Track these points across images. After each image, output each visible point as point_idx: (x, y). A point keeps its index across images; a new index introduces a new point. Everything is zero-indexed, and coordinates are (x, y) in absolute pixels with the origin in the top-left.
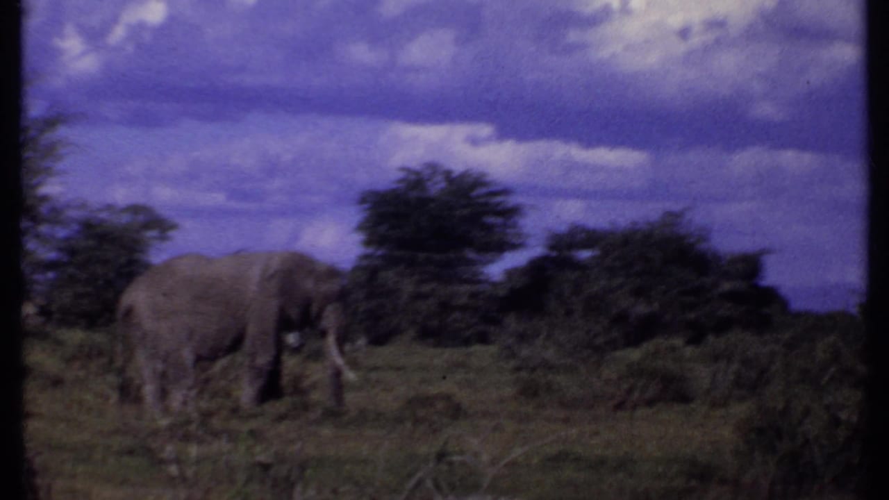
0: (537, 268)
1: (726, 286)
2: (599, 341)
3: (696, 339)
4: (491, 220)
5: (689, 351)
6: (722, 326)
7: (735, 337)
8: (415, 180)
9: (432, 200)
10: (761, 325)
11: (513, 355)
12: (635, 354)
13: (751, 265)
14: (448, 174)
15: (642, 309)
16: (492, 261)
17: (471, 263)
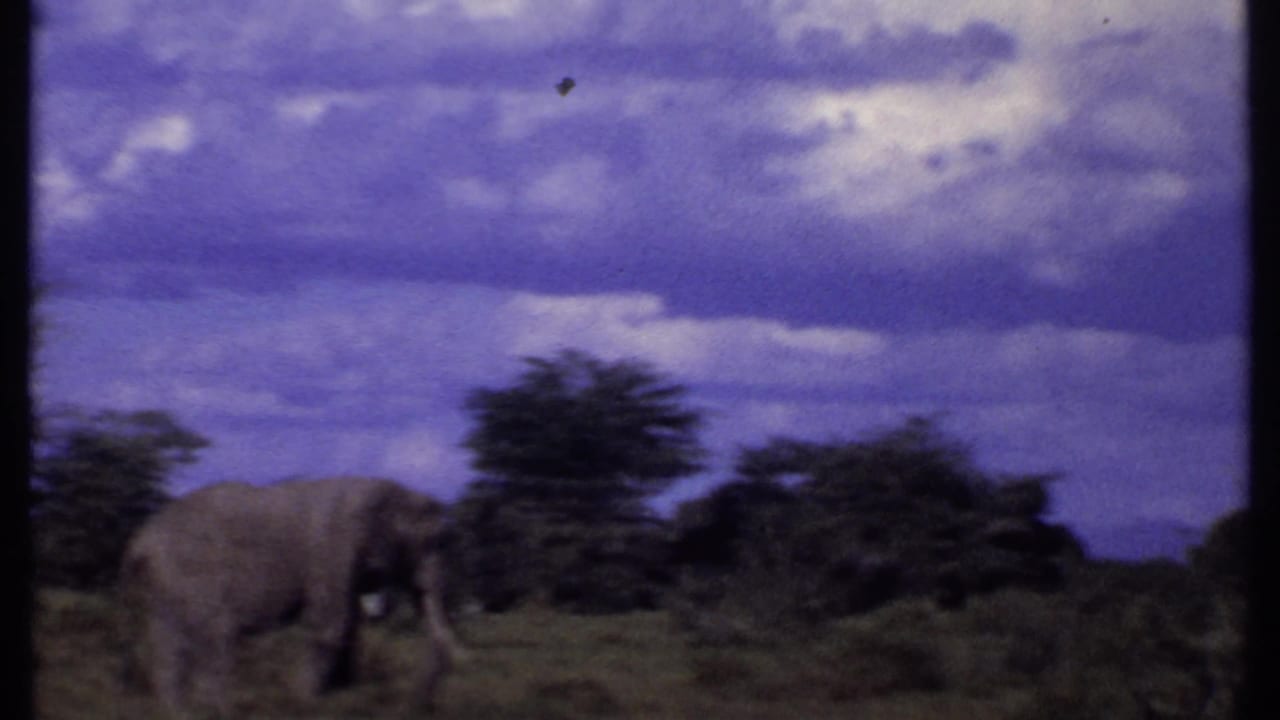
0: (724, 502)
1: (998, 525)
2: (814, 603)
3: (953, 599)
4: (655, 430)
5: (943, 618)
6: (989, 583)
7: (1010, 597)
8: (547, 375)
9: (571, 403)
10: (1048, 580)
11: (689, 627)
12: (865, 623)
13: (1032, 495)
14: (592, 365)
15: (873, 558)
16: (656, 492)
17: (629, 493)
